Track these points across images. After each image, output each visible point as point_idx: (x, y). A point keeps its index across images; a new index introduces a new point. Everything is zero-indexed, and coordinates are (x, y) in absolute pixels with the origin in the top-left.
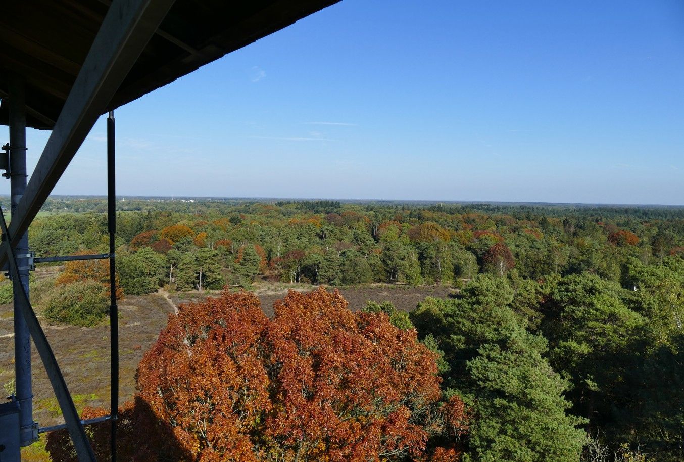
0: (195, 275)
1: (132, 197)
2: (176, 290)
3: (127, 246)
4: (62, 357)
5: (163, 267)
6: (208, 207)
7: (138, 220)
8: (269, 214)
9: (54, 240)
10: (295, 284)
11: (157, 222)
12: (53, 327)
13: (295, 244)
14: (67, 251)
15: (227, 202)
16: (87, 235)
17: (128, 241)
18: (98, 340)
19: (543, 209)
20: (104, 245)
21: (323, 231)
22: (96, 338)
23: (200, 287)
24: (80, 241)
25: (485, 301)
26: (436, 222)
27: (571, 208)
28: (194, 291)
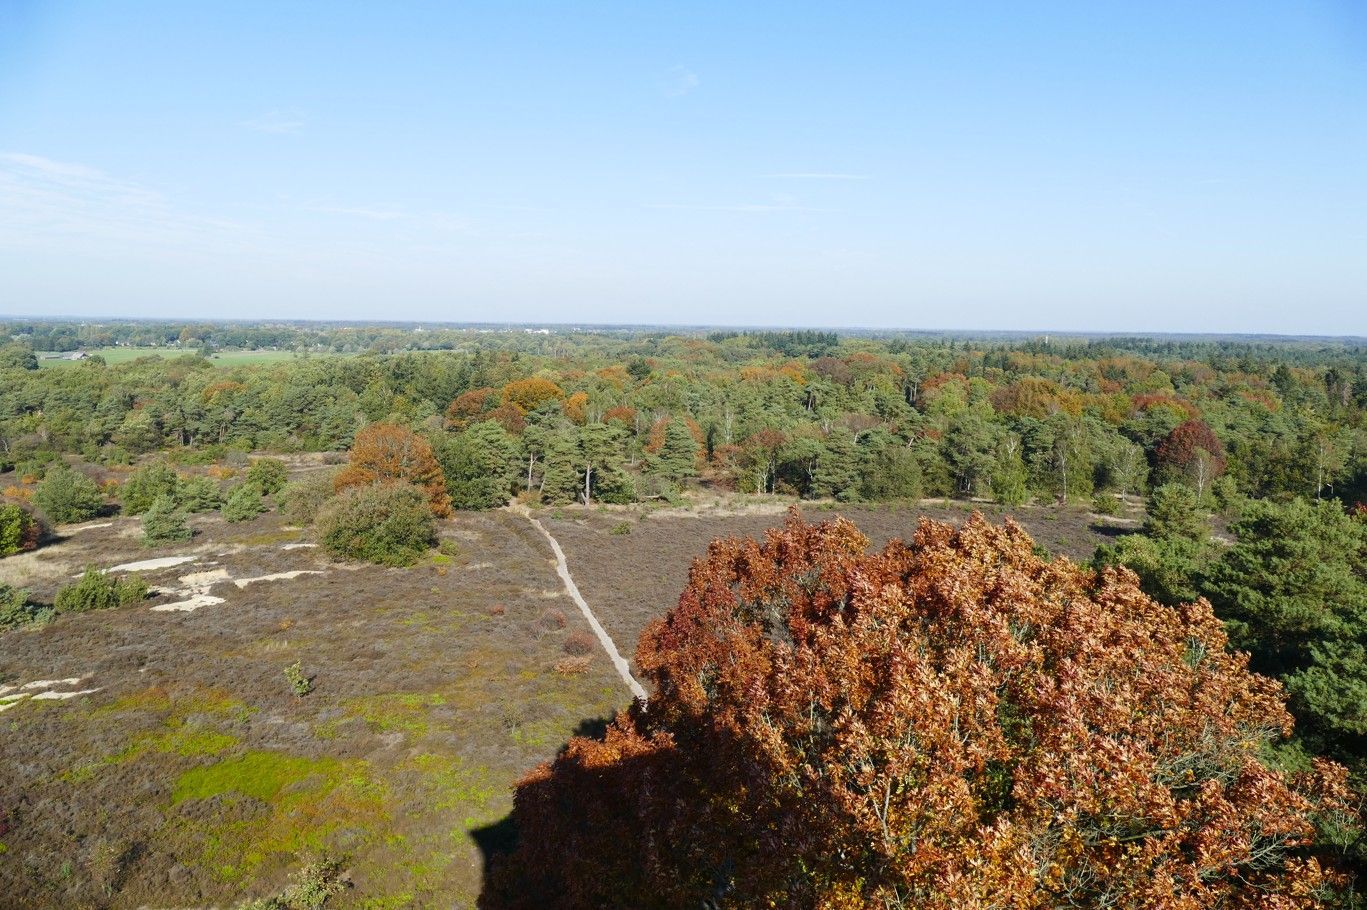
0: (578, 475)
1: (435, 324)
2: (542, 502)
3: (440, 417)
4: (365, 621)
5: (518, 459)
6: (578, 344)
7: (458, 368)
8: (700, 358)
9: (311, 403)
10: (766, 496)
11: (493, 372)
12: (340, 566)
13: (760, 418)
14: (334, 424)
15: (612, 334)
16: (367, 396)
17: (441, 408)
18: (423, 593)
19: (1271, 348)
20: (398, 414)
21: (809, 393)
22: (420, 590)
23: (587, 499)
24: (356, 406)
25: (1299, 551)
26: (1041, 375)
27: (1334, 346)
28: (575, 506)
